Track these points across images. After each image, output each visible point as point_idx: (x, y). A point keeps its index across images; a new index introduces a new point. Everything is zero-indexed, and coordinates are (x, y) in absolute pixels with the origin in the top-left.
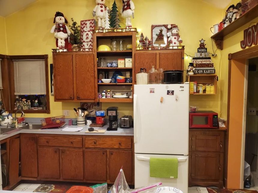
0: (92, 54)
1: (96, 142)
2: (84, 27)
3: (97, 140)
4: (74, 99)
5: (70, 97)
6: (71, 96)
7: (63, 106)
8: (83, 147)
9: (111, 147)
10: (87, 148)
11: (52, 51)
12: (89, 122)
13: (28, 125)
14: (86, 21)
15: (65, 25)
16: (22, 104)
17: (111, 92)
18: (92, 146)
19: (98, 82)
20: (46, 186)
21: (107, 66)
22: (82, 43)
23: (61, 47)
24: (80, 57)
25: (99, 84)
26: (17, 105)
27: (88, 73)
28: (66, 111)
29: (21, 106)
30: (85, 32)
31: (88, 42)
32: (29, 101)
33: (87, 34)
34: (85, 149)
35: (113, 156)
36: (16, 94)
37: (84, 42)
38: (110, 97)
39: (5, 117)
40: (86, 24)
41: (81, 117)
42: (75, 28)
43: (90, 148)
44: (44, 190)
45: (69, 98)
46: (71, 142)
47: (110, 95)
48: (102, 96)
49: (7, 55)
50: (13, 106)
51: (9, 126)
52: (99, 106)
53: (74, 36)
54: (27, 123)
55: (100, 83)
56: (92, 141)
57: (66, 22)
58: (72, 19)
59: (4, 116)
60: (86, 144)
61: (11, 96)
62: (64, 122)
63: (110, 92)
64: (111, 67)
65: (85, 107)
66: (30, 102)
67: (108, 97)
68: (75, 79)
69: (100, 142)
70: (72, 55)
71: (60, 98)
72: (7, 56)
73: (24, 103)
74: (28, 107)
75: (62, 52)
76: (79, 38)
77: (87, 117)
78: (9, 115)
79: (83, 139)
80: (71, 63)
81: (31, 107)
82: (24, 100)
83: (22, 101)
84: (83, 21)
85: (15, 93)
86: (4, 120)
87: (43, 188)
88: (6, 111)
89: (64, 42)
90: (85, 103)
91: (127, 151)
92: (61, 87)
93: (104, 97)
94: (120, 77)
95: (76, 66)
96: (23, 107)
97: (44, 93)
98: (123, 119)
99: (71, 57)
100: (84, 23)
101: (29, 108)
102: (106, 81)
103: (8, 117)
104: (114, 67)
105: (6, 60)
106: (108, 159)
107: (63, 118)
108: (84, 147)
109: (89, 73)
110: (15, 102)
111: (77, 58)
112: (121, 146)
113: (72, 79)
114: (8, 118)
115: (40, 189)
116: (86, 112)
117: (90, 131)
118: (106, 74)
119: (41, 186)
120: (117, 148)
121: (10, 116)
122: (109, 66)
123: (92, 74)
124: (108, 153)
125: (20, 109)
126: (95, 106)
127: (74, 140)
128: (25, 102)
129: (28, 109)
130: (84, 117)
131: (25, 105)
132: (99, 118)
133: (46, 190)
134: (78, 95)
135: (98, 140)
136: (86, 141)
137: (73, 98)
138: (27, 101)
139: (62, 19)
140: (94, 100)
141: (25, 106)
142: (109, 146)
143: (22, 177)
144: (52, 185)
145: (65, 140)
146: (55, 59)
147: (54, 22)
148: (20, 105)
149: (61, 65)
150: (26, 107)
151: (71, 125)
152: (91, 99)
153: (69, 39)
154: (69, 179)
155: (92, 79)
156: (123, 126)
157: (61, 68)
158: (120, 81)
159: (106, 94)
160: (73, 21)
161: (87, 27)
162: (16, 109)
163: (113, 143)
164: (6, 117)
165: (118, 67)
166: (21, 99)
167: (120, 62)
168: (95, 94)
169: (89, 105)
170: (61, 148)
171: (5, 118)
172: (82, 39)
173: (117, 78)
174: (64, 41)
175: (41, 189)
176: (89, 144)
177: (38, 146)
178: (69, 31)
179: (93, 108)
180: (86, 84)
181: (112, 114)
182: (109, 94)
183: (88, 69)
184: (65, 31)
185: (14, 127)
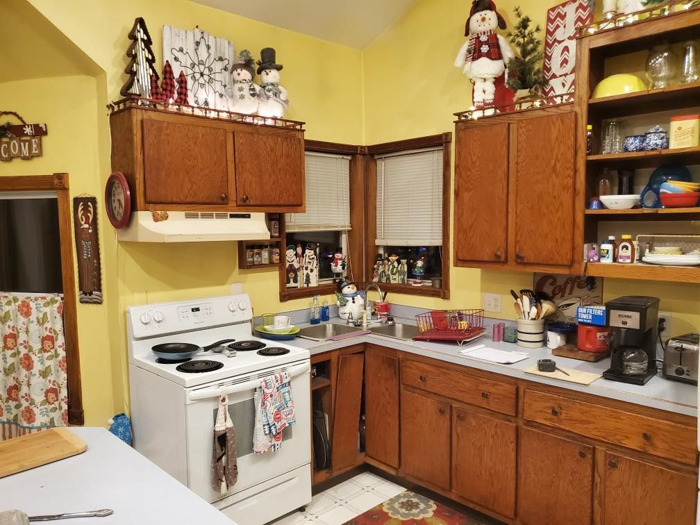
0: (572, 111)
1: (557, 409)
2: (558, 27)
3: (561, 402)
4: (506, 261)
5: (496, 255)
6: (499, 253)
7: (483, 279)
8: (517, 416)
9: (612, 440)
10: (529, 423)
11: (456, 118)
12: (555, 339)
13: (393, 325)
14: (564, 5)
15: (499, 36)
16: (388, 270)
17: (635, 243)
18: (546, 419)
19: (588, 205)
20: (415, 500)
21: (626, 150)
22: (546, 82)
23: (482, 104)
24: (530, 127)
25: (588, 212)
26: (379, 272)
27: (554, 176)
28: (490, 297)
29: (387, 273)
30: (560, 42)
31: (566, 75)
32: (404, 261)
33: (566, 49)
34: (526, 424)
35: (616, 474)
36: (378, 242)
37: (554, 76)
38: (629, 261)
39: (348, 298)
40: (563, 17)
41: (528, 321)
42: (524, 37)
43: (539, 426)
44: (407, 510)
45: (492, 259)
46: (483, 394)
47: (629, 253)
48: (601, 256)
49: (364, 144)
50: (371, 272)
51: (350, 321)
52: (592, 288)
53: (523, 63)
54: (392, 320)
55: (594, 209)
56: (547, 405)
57: (502, 24)
58: (517, 10)
59: (345, 295)
60: (525, 408)
61: (367, 247)
62: (481, 329)
63: (629, 241)
64: (642, 149)
65: (548, 289)
66: (407, 263)
67: (620, 260)
68: (512, 197)
69: (575, 414)
70: (509, 124)
71: (468, 258)
72: (361, 147)
73: (394, 267)
74: (402, 277)
75: (479, 119)
76: (538, 66)
77: (550, 323)
78: (356, 294)
79: (517, 389)
80: (505, 148)
81: (408, 277)
82: (393, 258)
83: (389, 261)
84: (553, 9)
85: (376, 241)
86: (345, 305)
87: (408, 501)
88: (350, 284)
89: (490, 88)
90: (546, 277)
91: (678, 470)
92: (472, 225)
93: (607, 261)
94: (674, 187)
95: (518, 157)
96: (391, 276)
97: (438, 242)
98: (676, 348)
99: (505, 131)
100: (559, 15)
101: (403, 280)
102: (617, 202)
103: (353, 299)
104: (652, 150)
105: (359, 157)
106: (598, 479)
107: (480, 315)
108: (520, 416)
109: (557, 176)
110: (375, 264)
111: (520, 131)
112: (652, 445)
113: (505, 199)
114: (354, 302)
115: (400, 501)
116: (547, 307)
117: (540, 370)
118: (625, 179)
119: (405, 496)
120: (637, 451)
121: (359, 296)
122: (632, 147)
123: (566, 181)
124: (600, 458)
125: (384, 280)
126: (580, 287)
127: (492, 390)
128: (396, 264)
129: (400, 282)
130: (540, 321)
131: (394, 271)
132: (589, 331)
133: (411, 510)
134: (518, 248)
135: (565, 403)
136: (526, 400)
137: (503, 259)
138: (399, 263)
139: (487, 19)
140: (570, 266)
141: (395, 274)
142: (603, 434)
143: (366, 455)
144: (431, 503)
145: (467, 384)
146: (460, 142)
147: (467, 34)
148: (384, 271)
149: (474, 158)
150: (396, 276)
151: (499, 340)
152: (560, 262)
153: (506, 76)
154: (473, 502)
155: (566, 197)
156: (672, 373)
157: (473, 168)
158: (675, 200)
159: (615, 247)
160: (519, 15)
161: (565, 26)
162: (376, 280)
163: (619, 425)
164: (350, 299)
165: (667, 147)
166: (386, 255)
167: (680, 128)
168: (573, 248)
169: (560, 282)
170: (456, 405)
171: (348, 301)
172: (549, 70)
173: (661, 190)
174: (493, 85)
175: (403, 503)
176: (535, 410)
177: (402, 386)
178: (508, 52)
179: (574, 294)
180: (544, 214)
181: (625, 323)
182: (627, 248)
183: (552, 164)
184: (495, 54)
185: (359, 325)
